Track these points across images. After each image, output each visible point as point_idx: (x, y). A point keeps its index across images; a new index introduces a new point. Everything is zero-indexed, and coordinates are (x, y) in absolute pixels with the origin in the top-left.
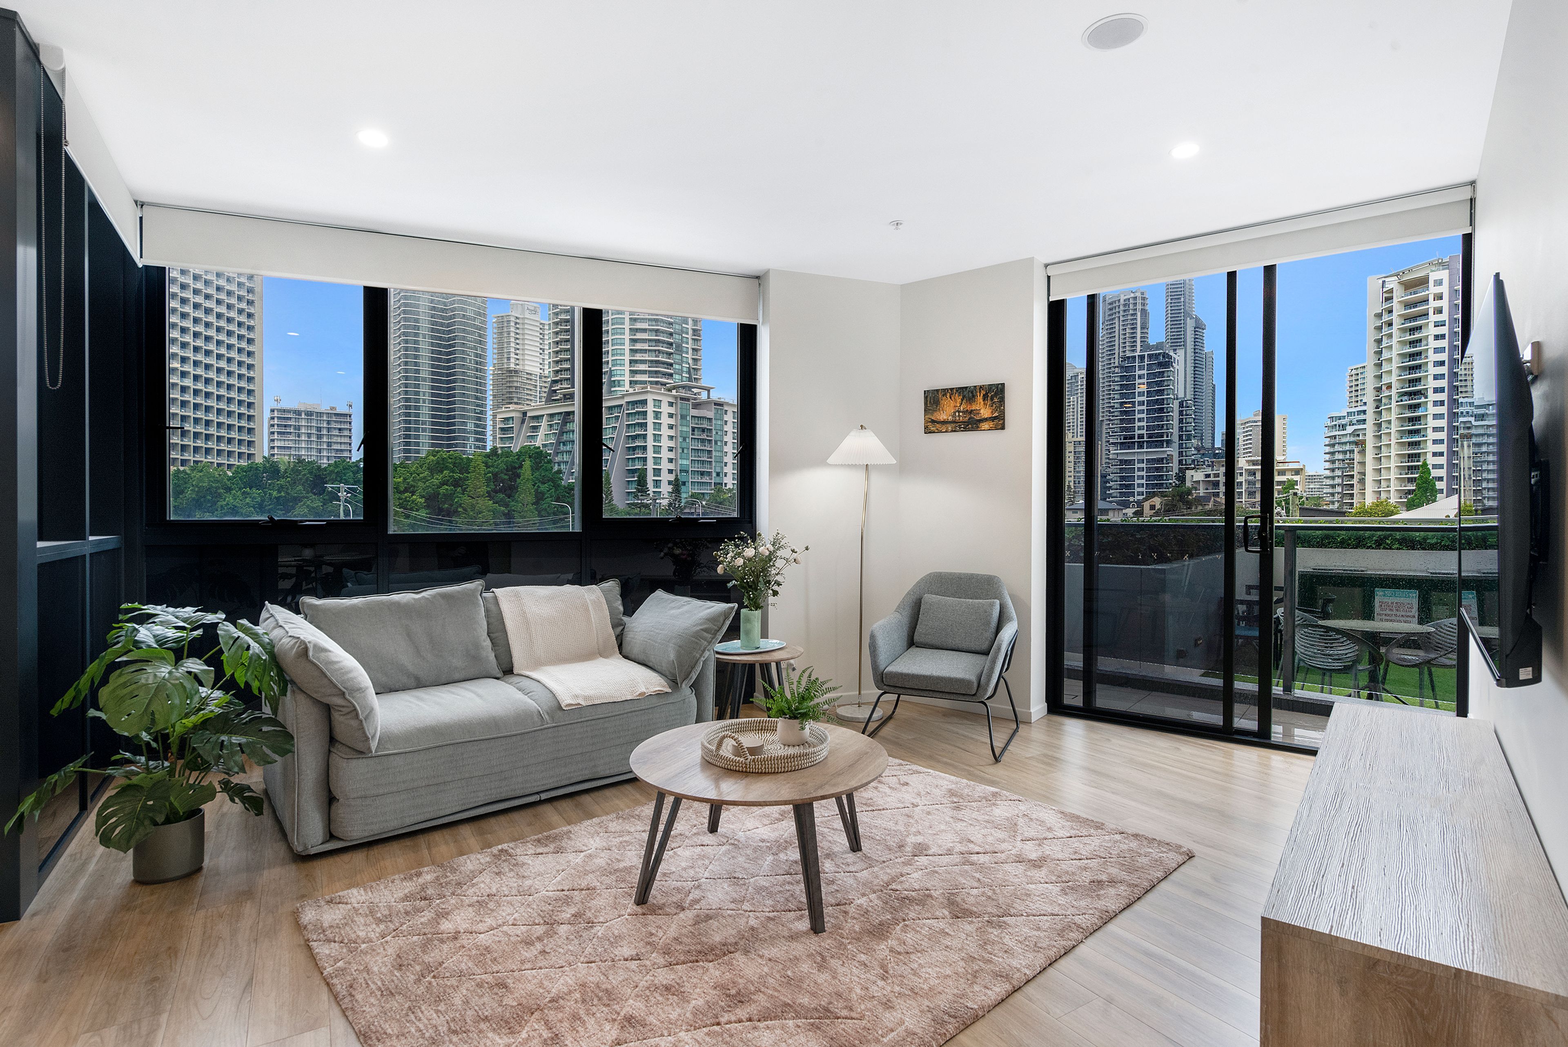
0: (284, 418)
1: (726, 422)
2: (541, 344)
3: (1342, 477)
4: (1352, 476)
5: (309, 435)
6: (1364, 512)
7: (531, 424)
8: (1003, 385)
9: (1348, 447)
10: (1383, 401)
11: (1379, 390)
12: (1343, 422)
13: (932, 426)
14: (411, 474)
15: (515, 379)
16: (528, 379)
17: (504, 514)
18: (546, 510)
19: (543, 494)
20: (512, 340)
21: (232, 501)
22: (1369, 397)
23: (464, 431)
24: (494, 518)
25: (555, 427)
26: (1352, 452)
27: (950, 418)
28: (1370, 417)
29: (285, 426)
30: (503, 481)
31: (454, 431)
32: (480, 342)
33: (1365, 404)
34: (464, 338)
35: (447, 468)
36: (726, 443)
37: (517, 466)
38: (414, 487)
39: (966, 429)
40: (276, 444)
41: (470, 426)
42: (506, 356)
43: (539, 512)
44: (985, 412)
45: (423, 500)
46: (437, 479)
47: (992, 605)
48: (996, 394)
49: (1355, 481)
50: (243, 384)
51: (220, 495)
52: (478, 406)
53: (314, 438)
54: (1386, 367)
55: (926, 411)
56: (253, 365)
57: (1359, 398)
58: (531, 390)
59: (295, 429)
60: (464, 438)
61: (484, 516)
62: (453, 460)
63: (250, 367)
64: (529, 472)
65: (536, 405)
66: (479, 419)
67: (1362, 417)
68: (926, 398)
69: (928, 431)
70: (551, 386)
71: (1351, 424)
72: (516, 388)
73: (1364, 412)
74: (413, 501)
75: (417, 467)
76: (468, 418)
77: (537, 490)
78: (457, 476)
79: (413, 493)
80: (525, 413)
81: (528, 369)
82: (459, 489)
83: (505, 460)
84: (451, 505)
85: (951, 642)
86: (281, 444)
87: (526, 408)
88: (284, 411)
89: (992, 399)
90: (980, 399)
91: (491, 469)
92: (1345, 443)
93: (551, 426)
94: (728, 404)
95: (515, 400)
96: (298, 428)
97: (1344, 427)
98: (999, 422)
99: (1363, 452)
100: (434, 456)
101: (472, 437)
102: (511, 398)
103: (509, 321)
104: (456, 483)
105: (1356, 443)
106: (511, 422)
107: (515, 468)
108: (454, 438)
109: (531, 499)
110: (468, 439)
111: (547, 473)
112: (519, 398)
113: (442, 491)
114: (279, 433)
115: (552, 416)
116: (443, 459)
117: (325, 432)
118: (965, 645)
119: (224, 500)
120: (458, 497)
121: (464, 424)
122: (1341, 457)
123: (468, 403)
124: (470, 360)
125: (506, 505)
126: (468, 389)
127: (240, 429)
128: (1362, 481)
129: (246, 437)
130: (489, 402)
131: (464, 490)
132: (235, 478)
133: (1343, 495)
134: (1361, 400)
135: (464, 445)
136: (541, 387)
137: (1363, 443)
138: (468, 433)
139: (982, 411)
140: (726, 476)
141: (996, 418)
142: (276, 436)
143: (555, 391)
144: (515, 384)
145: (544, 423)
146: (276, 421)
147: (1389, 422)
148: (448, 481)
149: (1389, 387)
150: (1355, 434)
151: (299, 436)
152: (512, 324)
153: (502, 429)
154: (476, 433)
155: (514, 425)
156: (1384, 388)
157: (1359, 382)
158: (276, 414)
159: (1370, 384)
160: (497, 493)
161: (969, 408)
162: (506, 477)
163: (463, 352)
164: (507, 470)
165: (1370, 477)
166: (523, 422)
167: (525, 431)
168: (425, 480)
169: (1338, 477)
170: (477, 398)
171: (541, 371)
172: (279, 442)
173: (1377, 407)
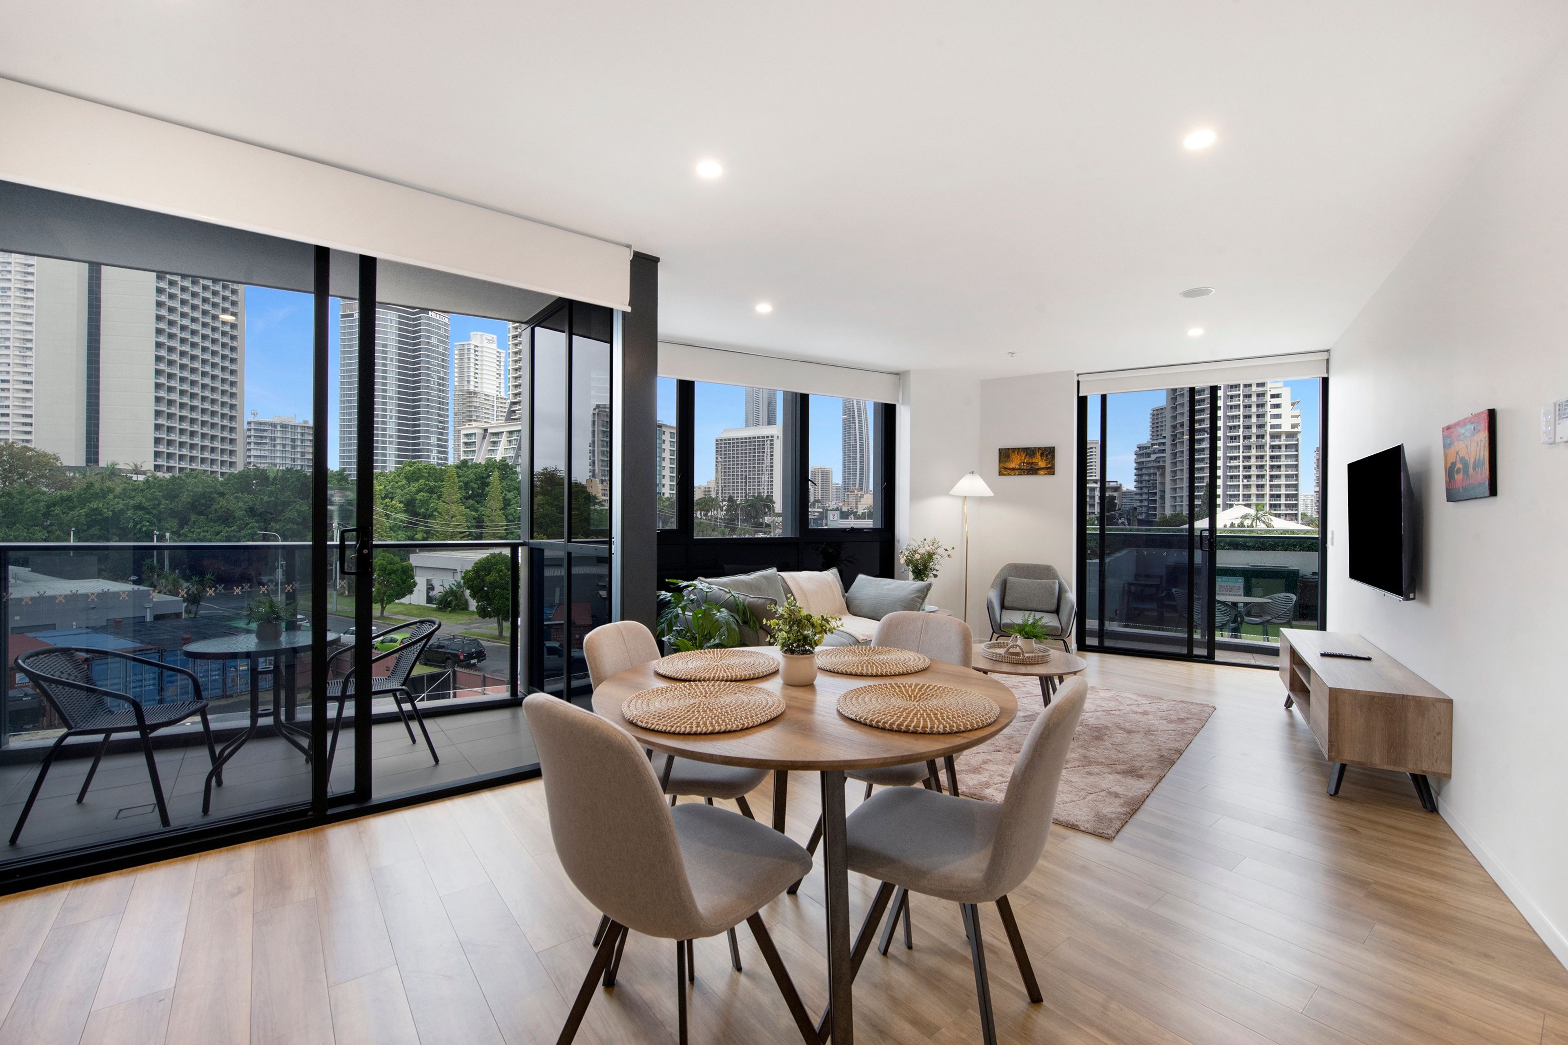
0: (261, 430)
1: (664, 441)
2: (498, 370)
3: (1148, 493)
4: (1155, 493)
5: (284, 446)
6: (1165, 522)
7: (492, 440)
8: (1054, 447)
9: (1152, 471)
10: (1178, 436)
11: (1174, 427)
12: (1149, 451)
13: (1004, 471)
14: (390, 482)
15: (474, 399)
16: (486, 400)
17: (475, 519)
18: (512, 514)
19: (509, 500)
20: (472, 365)
21: (226, 504)
22: (1167, 433)
23: (428, 444)
24: (466, 521)
25: (514, 442)
26: (1155, 474)
27: (1017, 467)
28: (1168, 447)
29: (262, 437)
30: (473, 489)
31: (419, 444)
32: (443, 367)
33: (1164, 437)
34: (428, 362)
35: (422, 477)
36: (664, 459)
37: (485, 476)
38: (393, 493)
39: (1028, 474)
40: (253, 453)
41: (434, 440)
42: (466, 379)
43: (506, 517)
44: (1042, 464)
45: (402, 505)
46: (413, 487)
47: (1054, 583)
48: (1050, 453)
49: (1157, 497)
50: (226, 399)
51: (213, 499)
52: (440, 422)
53: (288, 448)
54: (1179, 411)
55: (1000, 461)
56: (236, 382)
57: (1159, 433)
58: (488, 409)
59: (271, 440)
60: (428, 451)
61: (457, 520)
62: (427, 471)
63: (233, 384)
64: (497, 482)
65: (496, 423)
66: (442, 434)
67: (1162, 448)
68: (1000, 453)
69: (1001, 474)
70: (510, 407)
71: (1154, 453)
72: (475, 407)
73: (1164, 444)
74: (392, 506)
75: (395, 476)
76: (432, 432)
77: (504, 497)
78: (432, 484)
79: (392, 499)
80: (486, 430)
81: (486, 391)
82: (435, 496)
83: (475, 471)
84: (427, 510)
85: (1029, 606)
86: (258, 453)
87: (486, 425)
88: (261, 423)
89: (1047, 456)
90: (1038, 455)
91: (461, 479)
92: (1150, 468)
93: (510, 441)
94: (666, 426)
95: (474, 418)
96: (274, 439)
97: (1149, 455)
98: (1051, 470)
99: (1163, 475)
100: (411, 466)
101: (435, 449)
102: (471, 416)
103: (469, 349)
104: (431, 491)
105: (1158, 468)
106: (474, 437)
107: (483, 478)
108: (419, 451)
109: (500, 505)
110: (432, 452)
111: (513, 483)
112: (477, 416)
113: (418, 497)
114: (255, 443)
115: (511, 432)
116: (419, 469)
117: (299, 443)
118: (1039, 608)
119: (218, 504)
120: (433, 502)
121: (428, 438)
122: (1147, 478)
123: (432, 420)
124: (434, 382)
125: (476, 510)
126: (432, 408)
127: (223, 439)
128: (1163, 498)
129: (228, 447)
130: (451, 419)
131: (439, 497)
132: (227, 484)
133: (1149, 508)
134: (1161, 435)
135: (428, 457)
136: (498, 407)
137: (1164, 467)
138: (432, 446)
139: (1040, 463)
140: (663, 486)
141: (1049, 468)
142: (252, 446)
143: (514, 411)
144: (474, 404)
145: (504, 439)
146: (253, 433)
147: (1182, 452)
148: (424, 488)
149: (1182, 425)
150: (1157, 460)
151: (274, 446)
152: (472, 351)
153: (466, 444)
154: (439, 446)
155: (477, 440)
156: (1178, 426)
157: (1159, 420)
158: (252, 426)
159: (1169, 423)
160: (467, 499)
161: (1031, 461)
162: (476, 486)
163: (428, 375)
164: (476, 480)
165: (1168, 495)
166: (484, 437)
167: (486, 446)
168: (402, 487)
169: (1145, 493)
170: (439, 415)
171: (498, 393)
172: (255, 451)
173: (1174, 440)
